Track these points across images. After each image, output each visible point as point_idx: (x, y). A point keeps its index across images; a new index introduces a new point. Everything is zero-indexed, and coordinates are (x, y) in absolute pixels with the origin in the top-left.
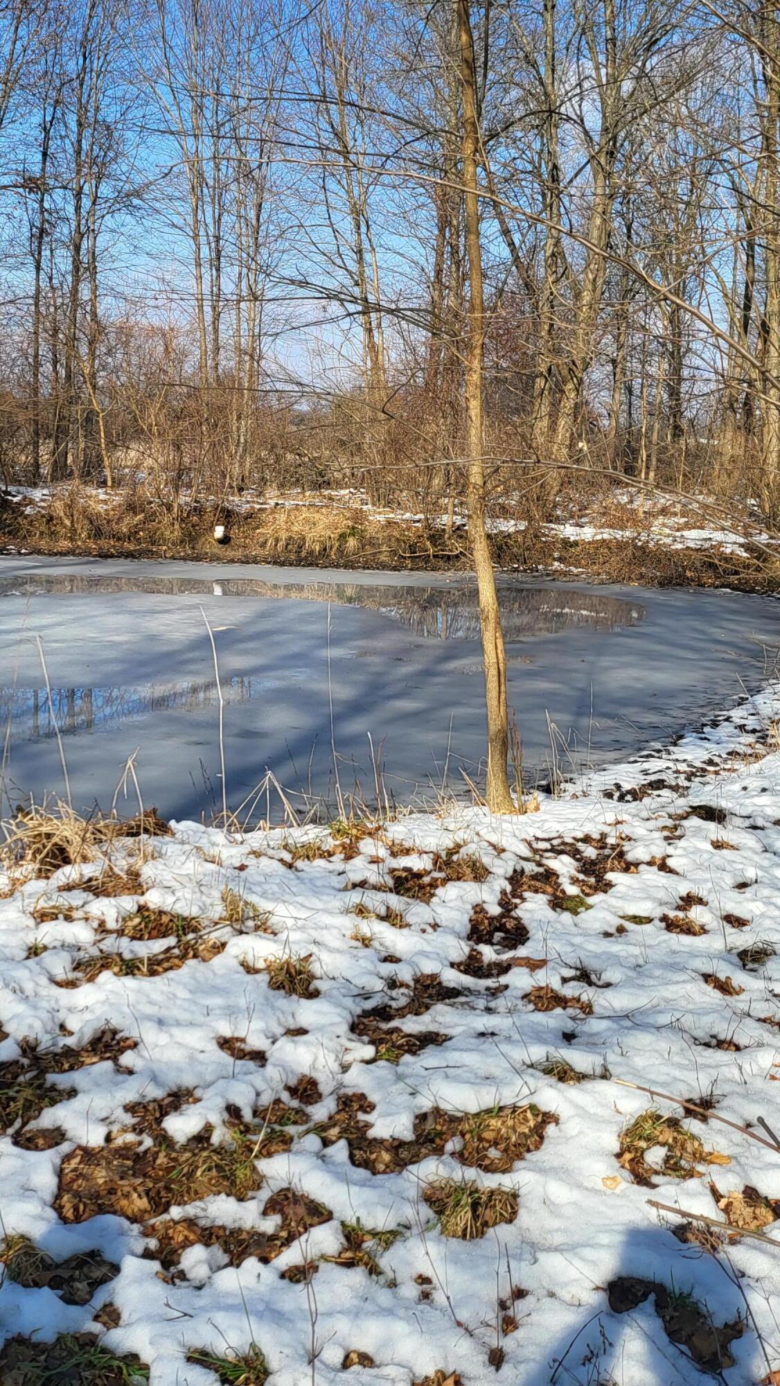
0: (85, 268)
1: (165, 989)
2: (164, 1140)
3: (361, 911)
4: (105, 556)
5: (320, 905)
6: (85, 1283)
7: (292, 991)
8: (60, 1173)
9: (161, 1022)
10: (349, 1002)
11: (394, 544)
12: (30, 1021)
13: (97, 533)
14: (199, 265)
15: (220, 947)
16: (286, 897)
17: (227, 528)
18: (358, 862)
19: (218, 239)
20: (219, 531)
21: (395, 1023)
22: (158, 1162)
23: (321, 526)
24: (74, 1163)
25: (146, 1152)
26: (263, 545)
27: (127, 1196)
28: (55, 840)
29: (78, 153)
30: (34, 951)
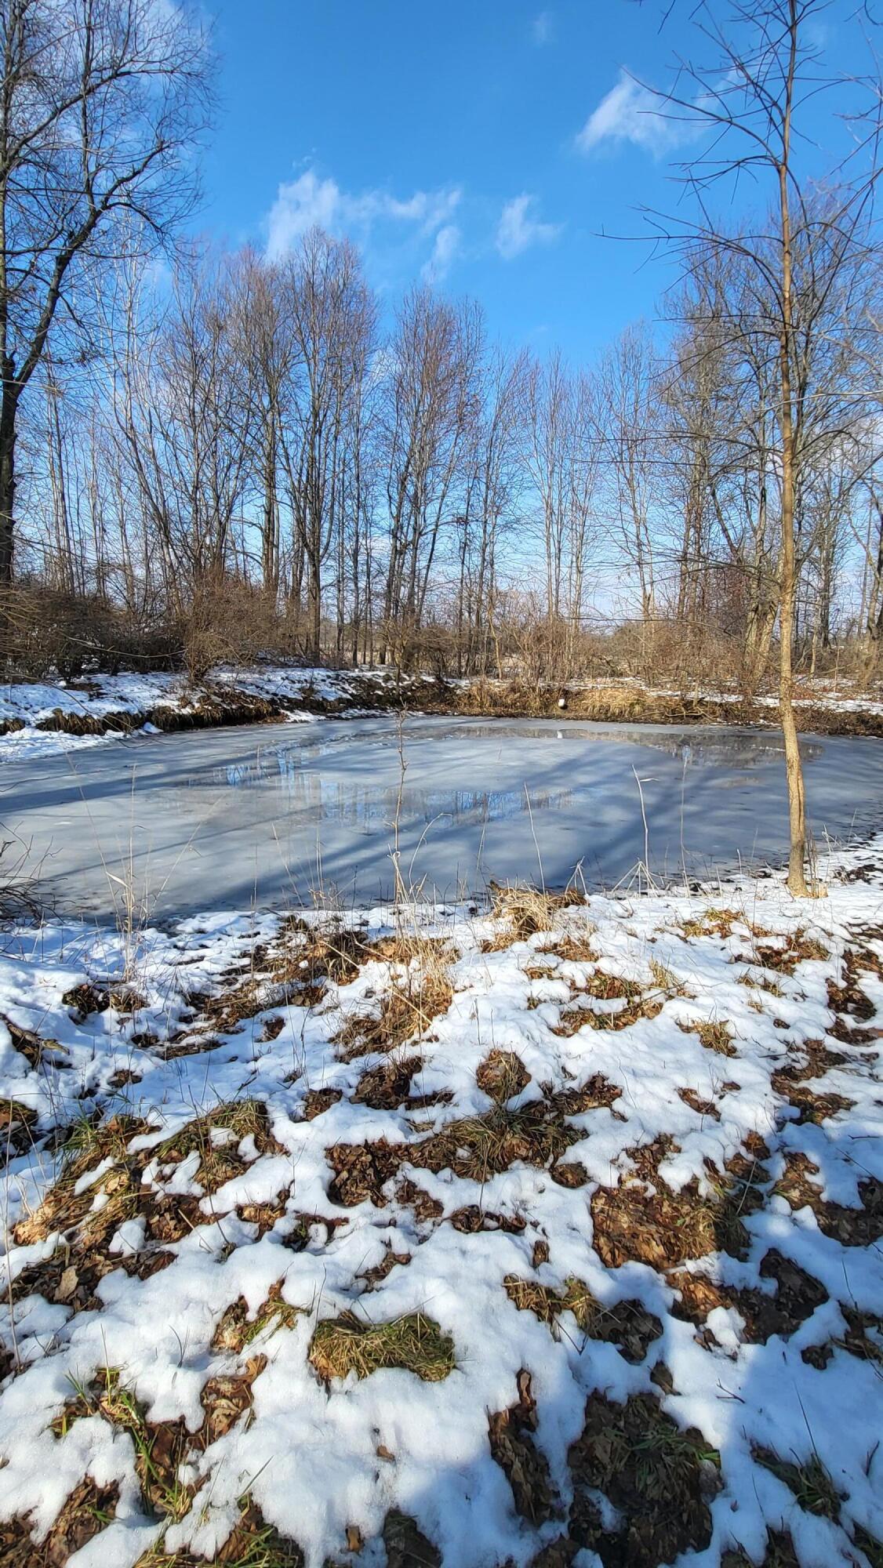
0: (489, 563)
1: (629, 1042)
2: (662, 1185)
3: (747, 981)
4: (499, 716)
5: (716, 975)
6: (637, 1337)
7: (719, 1050)
8: (592, 1214)
9: (634, 1074)
10: (764, 1062)
11: (662, 709)
12: (544, 1066)
13: (495, 704)
14: (549, 557)
15: (658, 1008)
16: (690, 967)
17: (566, 699)
18: (733, 940)
19: (559, 542)
20: (561, 702)
21: (803, 1084)
22: (664, 1210)
23: (619, 698)
24: (601, 1202)
25: (652, 1198)
26: (586, 710)
27: (648, 1243)
28: (528, 913)
29: (486, 502)
30: (533, 1003)
